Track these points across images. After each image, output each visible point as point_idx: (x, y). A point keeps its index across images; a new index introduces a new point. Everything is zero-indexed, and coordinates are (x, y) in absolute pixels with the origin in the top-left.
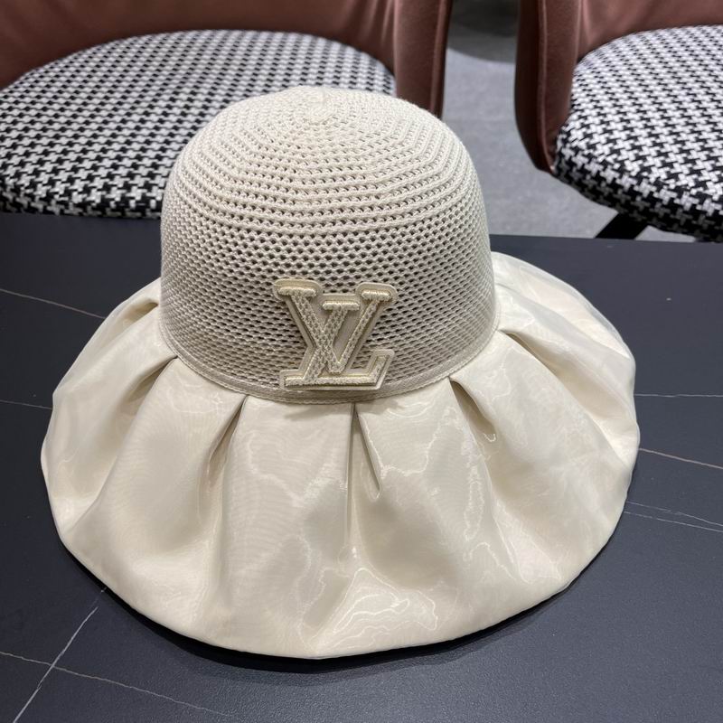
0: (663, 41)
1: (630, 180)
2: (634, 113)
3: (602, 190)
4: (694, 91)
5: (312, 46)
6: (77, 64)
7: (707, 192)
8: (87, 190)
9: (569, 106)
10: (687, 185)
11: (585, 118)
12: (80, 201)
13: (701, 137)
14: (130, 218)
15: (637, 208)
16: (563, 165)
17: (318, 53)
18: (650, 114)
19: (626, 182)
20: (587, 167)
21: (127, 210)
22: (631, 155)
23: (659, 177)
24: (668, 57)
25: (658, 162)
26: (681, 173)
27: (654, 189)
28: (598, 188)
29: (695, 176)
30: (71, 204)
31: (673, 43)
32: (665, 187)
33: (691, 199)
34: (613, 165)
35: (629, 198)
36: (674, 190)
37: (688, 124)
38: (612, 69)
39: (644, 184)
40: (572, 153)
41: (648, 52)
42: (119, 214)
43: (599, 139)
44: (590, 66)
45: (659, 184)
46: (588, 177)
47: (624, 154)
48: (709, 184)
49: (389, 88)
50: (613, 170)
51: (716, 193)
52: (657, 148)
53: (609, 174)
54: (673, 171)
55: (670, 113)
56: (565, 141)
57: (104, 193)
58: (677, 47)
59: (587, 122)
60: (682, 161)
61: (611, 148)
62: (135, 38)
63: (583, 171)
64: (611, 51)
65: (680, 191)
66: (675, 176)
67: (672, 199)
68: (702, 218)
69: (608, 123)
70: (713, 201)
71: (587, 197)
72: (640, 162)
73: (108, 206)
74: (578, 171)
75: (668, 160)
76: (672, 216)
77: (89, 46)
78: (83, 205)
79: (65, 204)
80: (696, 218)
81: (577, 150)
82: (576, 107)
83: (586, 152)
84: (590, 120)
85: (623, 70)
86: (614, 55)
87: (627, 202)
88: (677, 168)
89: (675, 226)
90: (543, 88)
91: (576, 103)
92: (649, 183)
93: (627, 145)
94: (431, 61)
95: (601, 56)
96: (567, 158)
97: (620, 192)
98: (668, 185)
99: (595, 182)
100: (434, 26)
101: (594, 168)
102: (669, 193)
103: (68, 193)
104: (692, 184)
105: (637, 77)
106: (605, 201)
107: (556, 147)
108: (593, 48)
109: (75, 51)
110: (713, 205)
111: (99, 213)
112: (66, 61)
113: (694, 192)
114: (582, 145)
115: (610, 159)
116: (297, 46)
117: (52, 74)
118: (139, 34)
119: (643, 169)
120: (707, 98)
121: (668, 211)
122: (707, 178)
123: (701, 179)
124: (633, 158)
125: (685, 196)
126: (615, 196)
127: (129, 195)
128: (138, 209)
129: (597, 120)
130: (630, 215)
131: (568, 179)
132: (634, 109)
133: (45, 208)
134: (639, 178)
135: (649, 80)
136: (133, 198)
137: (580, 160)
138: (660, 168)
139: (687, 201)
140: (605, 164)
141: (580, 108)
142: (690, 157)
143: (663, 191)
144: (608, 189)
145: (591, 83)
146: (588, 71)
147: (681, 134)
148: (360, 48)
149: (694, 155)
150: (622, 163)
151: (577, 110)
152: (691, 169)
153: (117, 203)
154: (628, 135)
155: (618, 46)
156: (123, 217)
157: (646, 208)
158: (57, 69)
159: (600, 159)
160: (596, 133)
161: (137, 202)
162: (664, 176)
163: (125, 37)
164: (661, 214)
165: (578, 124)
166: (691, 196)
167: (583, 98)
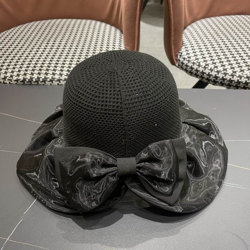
0: (213, 21)
1: (202, 68)
2: (203, 46)
3: (193, 72)
4: (223, 38)
5: (95, 24)
6: (14, 31)
7: (227, 72)
8: (18, 75)
9: (182, 44)
10: (220, 70)
11: (187, 48)
12: (16, 79)
13: (225, 54)
14: (33, 85)
15: (205, 78)
16: (180, 64)
17: (97, 27)
18: (208, 46)
19: (201, 69)
20: (188, 64)
21: (32, 82)
22: (202, 60)
23: (211, 68)
24: (214, 27)
25: (211, 62)
26: (219, 66)
27: (210, 71)
28: (192, 71)
29: (223, 67)
30: (13, 80)
31: (216, 22)
32: (213, 71)
33: (222, 75)
34: (196, 63)
35: (202, 74)
36: (216, 72)
37: (221, 49)
38: (196, 31)
39: (207, 70)
40: (183, 60)
41: (208, 25)
42: (29, 83)
43: (192, 55)
44: (189, 30)
45: (211, 70)
46: (188, 68)
47: (200, 60)
48: (227, 70)
49: (121, 38)
50: (196, 65)
51: (230, 72)
52: (211, 58)
53: (195, 67)
54: (216, 66)
55: (215, 46)
56: (181, 56)
57: (24, 76)
58: (217, 23)
59: (187, 49)
60: (219, 62)
61: (196, 58)
62: (35, 22)
63: (187, 66)
64: (195, 25)
65: (218, 72)
66: (216, 67)
67: (216, 75)
68: (226, 81)
69: (194, 50)
70: (229, 75)
71: (188, 74)
72: (205, 62)
73: (26, 80)
74: (185, 66)
75: (214, 62)
76: (216, 80)
77: (19, 25)
78: (17, 80)
79: (11, 80)
80: (224, 81)
81: (184, 59)
82: (184, 44)
83: (188, 59)
84: (189, 49)
85: (199, 32)
86: (196, 26)
87: (201, 76)
88: (217, 64)
89: (217, 84)
90: (173, 38)
91: (184, 43)
92: (208, 70)
93: (201, 57)
94: (135, 30)
95: (192, 26)
96: (181, 61)
97: (199, 72)
98: (214, 70)
99: (191, 69)
100: (136, 18)
101: (190, 64)
102: (215, 73)
103: (12, 76)
104: (222, 70)
105: (204, 34)
106: (194, 76)
107: (178, 58)
108: (189, 24)
109: (14, 27)
110: (229, 76)
111: (23, 83)
112: (11, 30)
113: (223, 72)
114: (186, 57)
115: (195, 62)
116: (90, 24)
117: (6, 35)
118: (36, 20)
119: (206, 65)
120: (227, 41)
121: (215, 79)
122: (227, 68)
123: (225, 68)
124: (203, 61)
125: (220, 74)
126: (197, 74)
127: (33, 77)
128: (36, 81)
129: (191, 49)
130: (203, 80)
131: (182, 68)
132: (203, 45)
133: (4, 81)
134: (205, 68)
135: (208, 35)
136: (34, 78)
137: (185, 62)
138: (211, 64)
139: (220, 75)
140: (194, 63)
141: (185, 44)
142: (221, 61)
143: (213, 72)
144: (195, 72)
145: (189, 36)
146: (188, 32)
147: (218, 53)
148: (112, 25)
149: (223, 60)
150: (199, 63)
151: (184, 45)
152: (222, 65)
153: (29, 80)
154: (201, 53)
155: (198, 23)
156: (31, 84)
157: (208, 78)
158: (7, 33)
159: (192, 62)
160: (190, 53)
161: (36, 79)
162: (213, 67)
163: (31, 21)
164: (213, 80)
165: (184, 50)
166: (222, 74)
167: (186, 41)
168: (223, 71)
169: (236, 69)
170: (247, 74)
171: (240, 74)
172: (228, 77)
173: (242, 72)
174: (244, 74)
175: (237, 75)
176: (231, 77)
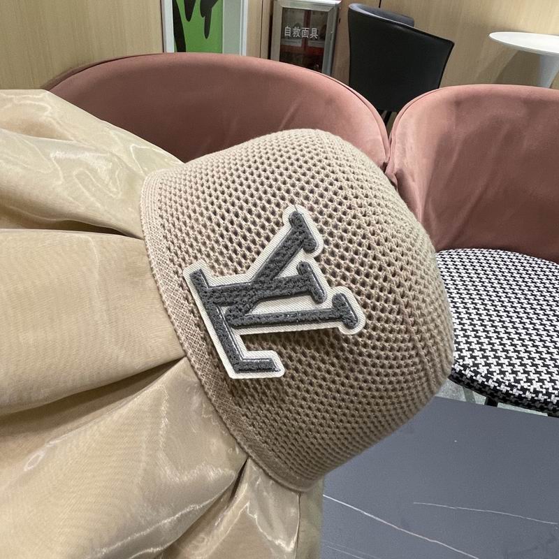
168: (473, 366)
169: (494, 368)
170: (510, 380)
171: (499, 377)
172: (480, 379)
173: (502, 376)
174: (505, 378)
175: (495, 380)
176: (484, 380)
